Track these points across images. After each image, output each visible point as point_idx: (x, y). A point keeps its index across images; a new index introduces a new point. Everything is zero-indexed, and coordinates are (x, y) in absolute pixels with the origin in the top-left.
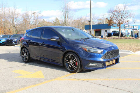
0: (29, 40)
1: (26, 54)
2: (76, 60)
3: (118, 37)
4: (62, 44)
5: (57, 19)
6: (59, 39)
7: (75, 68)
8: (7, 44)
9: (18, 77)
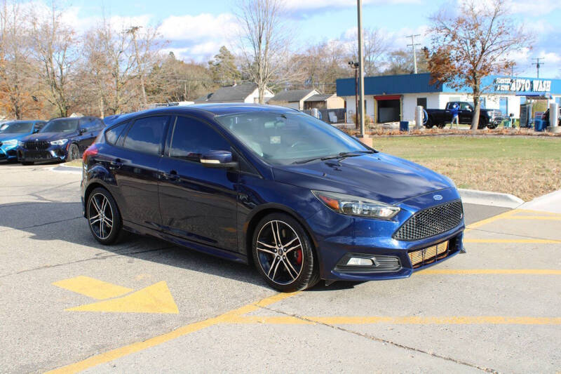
0: (118, 161)
1: (108, 213)
2: (296, 243)
3: (467, 127)
4: (243, 181)
5: (224, 53)
6: (234, 158)
7: (295, 276)
8: (27, 160)
9: (77, 309)
